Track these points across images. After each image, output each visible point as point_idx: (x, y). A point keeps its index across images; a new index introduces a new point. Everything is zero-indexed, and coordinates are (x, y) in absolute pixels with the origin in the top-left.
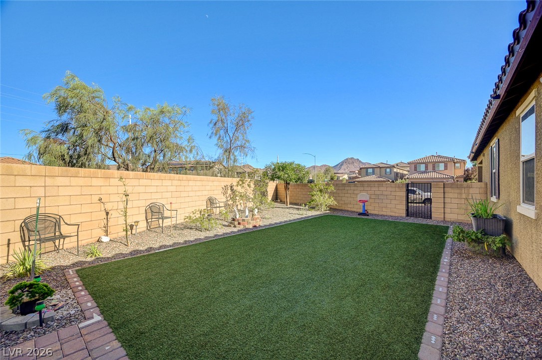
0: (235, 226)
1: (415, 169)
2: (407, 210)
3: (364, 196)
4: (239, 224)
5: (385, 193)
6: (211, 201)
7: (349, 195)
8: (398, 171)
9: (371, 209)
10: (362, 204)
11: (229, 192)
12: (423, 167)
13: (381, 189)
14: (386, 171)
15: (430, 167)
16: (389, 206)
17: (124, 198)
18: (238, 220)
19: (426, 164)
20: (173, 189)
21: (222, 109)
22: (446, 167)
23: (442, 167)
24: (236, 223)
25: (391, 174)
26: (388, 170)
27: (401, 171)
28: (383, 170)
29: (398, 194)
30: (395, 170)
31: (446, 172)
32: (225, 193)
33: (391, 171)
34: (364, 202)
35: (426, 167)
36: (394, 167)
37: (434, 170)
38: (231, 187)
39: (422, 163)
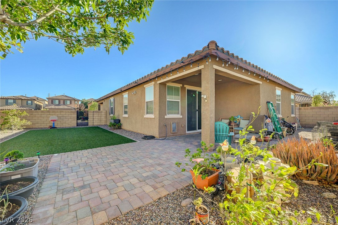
1: (52, 103)
2: (77, 123)
3: (54, 117)
8: (38, 103)
12: (57, 102)
14: (27, 103)
15: (62, 102)
16: (67, 122)
19: (59, 100)
22: (71, 103)
23: (68, 102)
25: (32, 104)
26: (30, 102)
27: (39, 103)
28: (25, 102)
29: (72, 116)
30: (35, 102)
31: (71, 106)
33: (32, 103)
34: (54, 121)
35: (59, 102)
36: (35, 100)
37: (64, 104)
39: (56, 99)
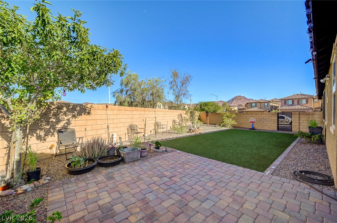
0: (191, 133)
1: (285, 103)
2: (278, 127)
3: (253, 119)
4: (193, 131)
5: (265, 118)
6: (174, 121)
7: (243, 119)
8: (273, 104)
9: (256, 126)
10: (251, 124)
11: (180, 117)
12: (290, 102)
13: (263, 115)
14: (264, 105)
15: (296, 102)
16: (267, 125)
17: (155, 119)
18: (192, 130)
19: (293, 101)
20: (162, 115)
21: (175, 75)
22: (307, 102)
23: (304, 101)
24: (192, 131)
25: (268, 106)
26: (266, 104)
27: (275, 105)
28: (263, 104)
29: (272, 118)
30: (271, 104)
31: (307, 105)
32: (179, 118)
33: (268, 105)
34: (253, 122)
35: (293, 102)
36: (270, 102)
37: (298, 103)
38: (181, 115)
39: (290, 99)
